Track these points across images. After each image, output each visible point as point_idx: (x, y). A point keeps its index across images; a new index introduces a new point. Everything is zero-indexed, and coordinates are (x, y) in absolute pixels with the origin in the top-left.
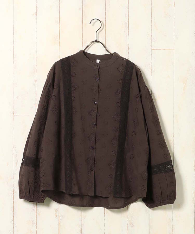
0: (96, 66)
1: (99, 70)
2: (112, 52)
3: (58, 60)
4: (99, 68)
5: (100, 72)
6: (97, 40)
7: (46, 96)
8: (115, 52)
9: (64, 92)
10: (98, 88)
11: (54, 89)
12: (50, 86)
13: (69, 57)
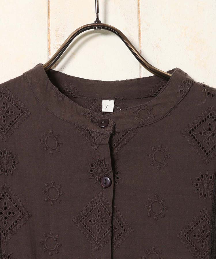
0: (100, 125)
1: (114, 143)
2: (164, 68)
4: (111, 132)
5: (115, 151)
6: (100, 22)
8: (177, 68)
10: (112, 217)
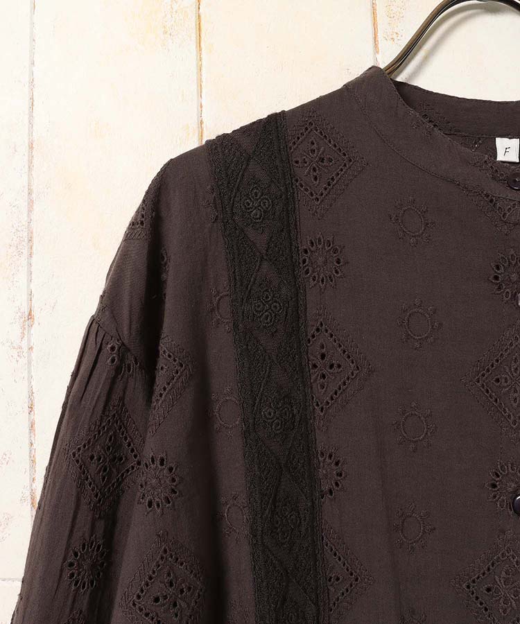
0: (510, 184)
3: (192, 144)
7: (83, 469)
9: (244, 421)
11: (159, 403)
12: (118, 370)
13: (275, 120)
